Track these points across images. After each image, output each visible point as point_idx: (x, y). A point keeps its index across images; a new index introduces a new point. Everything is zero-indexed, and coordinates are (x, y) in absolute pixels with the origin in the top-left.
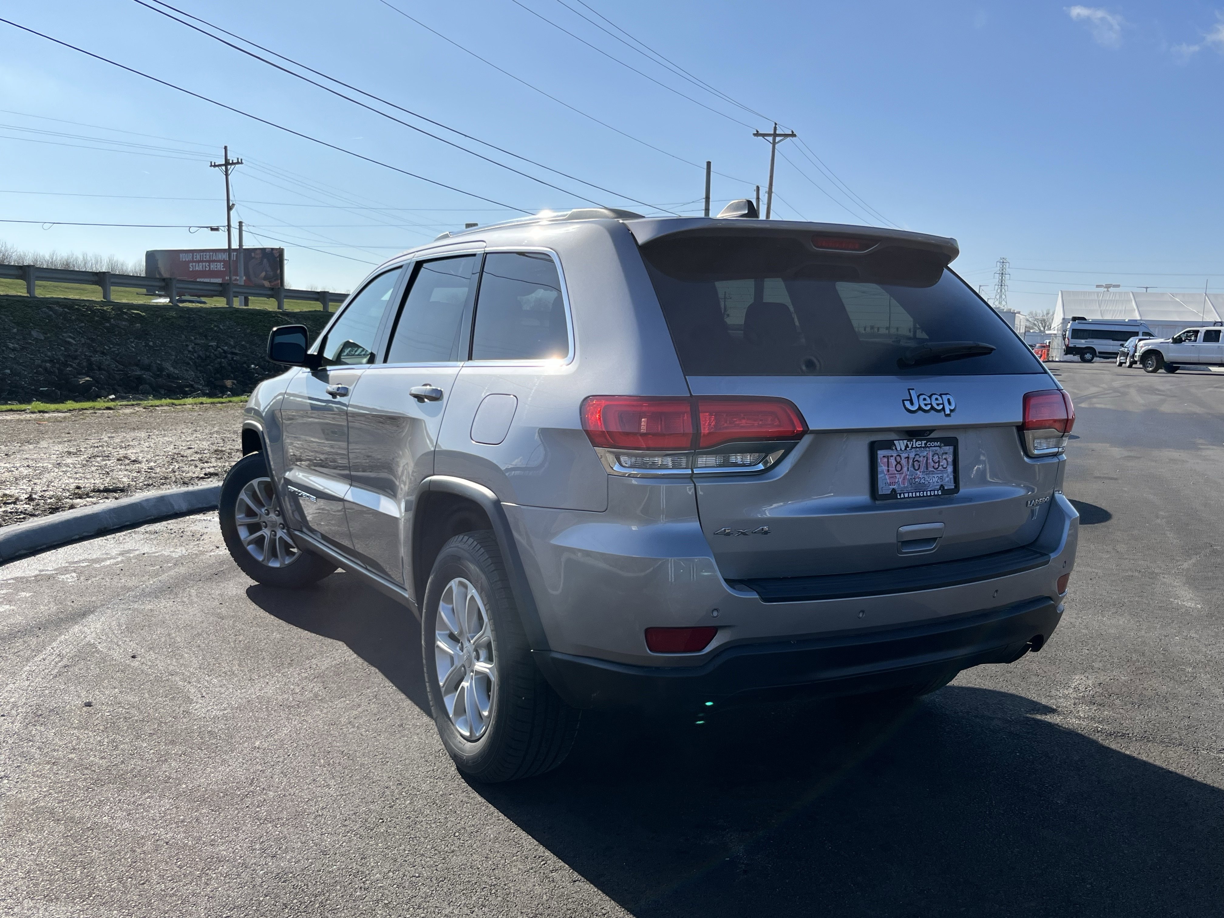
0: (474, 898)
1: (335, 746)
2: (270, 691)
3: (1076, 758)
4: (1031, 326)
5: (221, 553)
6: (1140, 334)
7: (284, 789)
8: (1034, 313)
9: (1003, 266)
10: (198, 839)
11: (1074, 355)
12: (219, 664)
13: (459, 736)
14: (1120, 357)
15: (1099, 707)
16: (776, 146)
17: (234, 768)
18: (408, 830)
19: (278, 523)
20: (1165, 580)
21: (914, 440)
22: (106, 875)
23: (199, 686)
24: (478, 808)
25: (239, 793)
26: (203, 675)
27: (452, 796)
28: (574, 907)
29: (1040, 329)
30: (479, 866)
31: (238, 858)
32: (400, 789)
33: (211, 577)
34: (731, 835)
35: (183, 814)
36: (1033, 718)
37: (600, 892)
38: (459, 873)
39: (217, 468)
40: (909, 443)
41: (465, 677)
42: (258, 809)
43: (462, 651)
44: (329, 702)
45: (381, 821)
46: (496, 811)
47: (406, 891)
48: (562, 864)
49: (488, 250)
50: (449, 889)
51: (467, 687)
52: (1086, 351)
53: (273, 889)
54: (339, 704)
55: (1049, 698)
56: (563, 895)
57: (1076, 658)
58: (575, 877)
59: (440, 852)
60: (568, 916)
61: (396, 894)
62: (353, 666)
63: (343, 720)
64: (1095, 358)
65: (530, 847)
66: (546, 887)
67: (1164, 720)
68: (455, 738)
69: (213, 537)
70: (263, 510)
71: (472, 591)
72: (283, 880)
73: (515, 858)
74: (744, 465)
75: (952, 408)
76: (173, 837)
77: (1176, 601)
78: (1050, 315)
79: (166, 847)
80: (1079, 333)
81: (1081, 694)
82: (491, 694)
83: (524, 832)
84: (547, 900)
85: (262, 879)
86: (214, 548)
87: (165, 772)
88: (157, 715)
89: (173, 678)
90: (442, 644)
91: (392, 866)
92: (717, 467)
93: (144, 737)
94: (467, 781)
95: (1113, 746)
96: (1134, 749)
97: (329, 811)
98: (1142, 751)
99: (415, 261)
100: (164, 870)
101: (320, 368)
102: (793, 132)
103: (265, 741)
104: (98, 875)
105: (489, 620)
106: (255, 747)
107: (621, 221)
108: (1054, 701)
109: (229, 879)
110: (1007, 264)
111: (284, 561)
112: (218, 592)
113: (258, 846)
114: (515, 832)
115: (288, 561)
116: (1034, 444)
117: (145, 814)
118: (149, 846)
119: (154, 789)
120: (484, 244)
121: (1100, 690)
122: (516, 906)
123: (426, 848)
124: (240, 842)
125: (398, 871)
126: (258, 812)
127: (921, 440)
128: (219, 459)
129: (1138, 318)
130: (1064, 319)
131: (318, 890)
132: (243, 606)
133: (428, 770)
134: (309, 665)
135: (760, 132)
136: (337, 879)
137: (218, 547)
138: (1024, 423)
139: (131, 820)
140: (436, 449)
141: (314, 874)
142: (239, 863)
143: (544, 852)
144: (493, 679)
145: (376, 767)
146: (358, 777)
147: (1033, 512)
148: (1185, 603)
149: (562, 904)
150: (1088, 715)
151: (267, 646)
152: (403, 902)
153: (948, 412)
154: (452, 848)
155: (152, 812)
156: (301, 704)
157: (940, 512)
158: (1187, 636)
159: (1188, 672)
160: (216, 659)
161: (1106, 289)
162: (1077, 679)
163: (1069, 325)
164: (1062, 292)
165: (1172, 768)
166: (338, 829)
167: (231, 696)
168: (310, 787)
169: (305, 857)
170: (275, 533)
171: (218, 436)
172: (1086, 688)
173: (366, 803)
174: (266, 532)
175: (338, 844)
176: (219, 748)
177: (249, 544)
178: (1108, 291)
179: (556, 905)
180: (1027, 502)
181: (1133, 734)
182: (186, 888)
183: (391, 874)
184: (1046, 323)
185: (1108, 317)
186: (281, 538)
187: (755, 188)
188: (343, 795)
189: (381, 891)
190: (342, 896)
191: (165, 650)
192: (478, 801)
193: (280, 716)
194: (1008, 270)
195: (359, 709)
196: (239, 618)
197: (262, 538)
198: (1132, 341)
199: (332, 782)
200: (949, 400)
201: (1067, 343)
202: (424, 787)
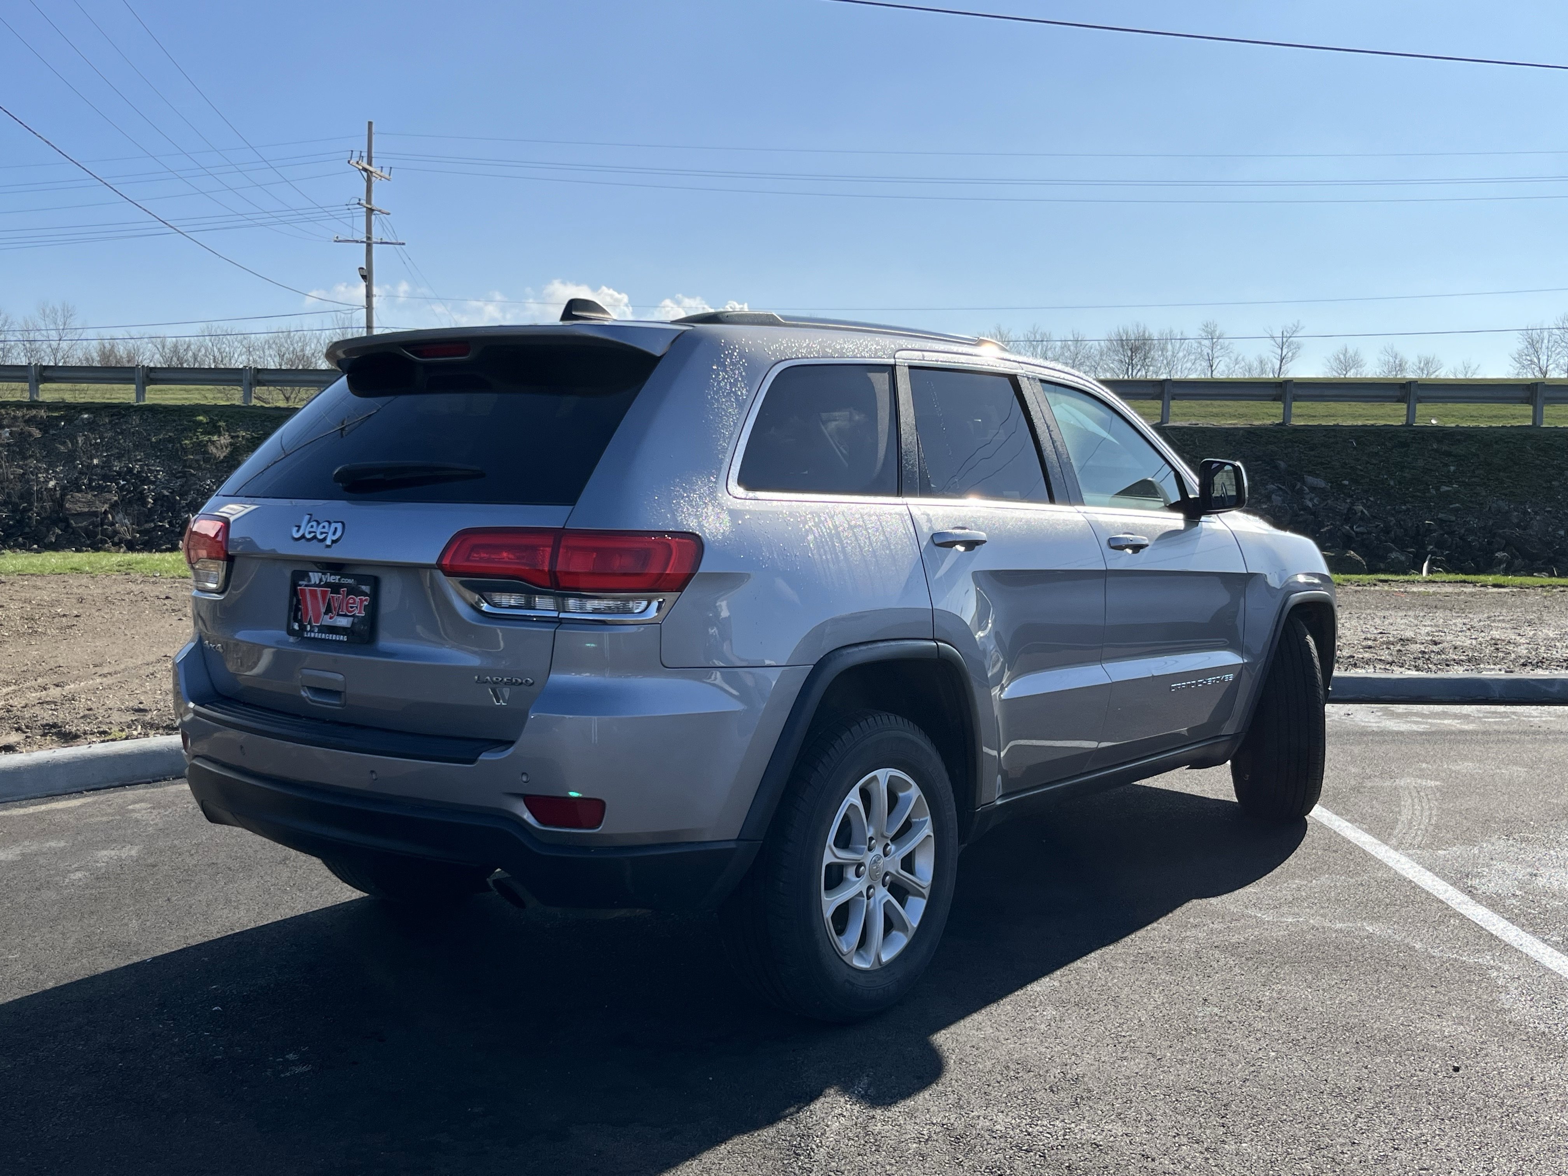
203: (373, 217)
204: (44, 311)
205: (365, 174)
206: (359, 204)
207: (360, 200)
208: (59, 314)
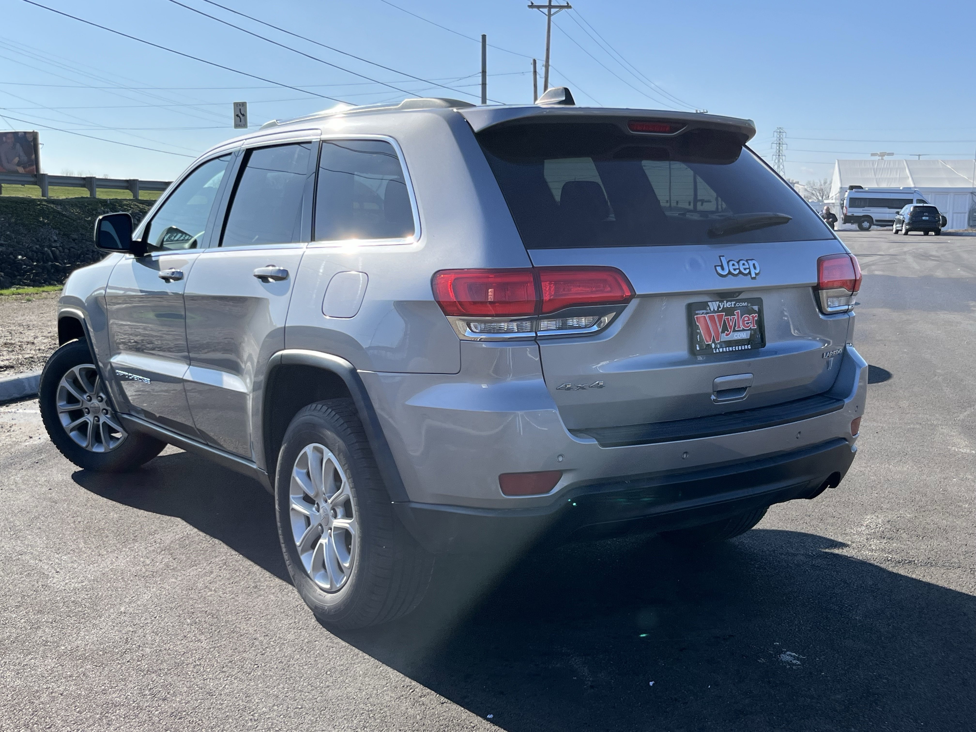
0: (355, 722)
1: (198, 608)
2: (122, 563)
3: (870, 583)
4: (809, 195)
5: (35, 443)
6: (915, 201)
7: (159, 645)
8: (812, 182)
9: (780, 136)
10: (90, 690)
11: (852, 223)
12: (65, 543)
13: (319, 590)
14: (896, 225)
15: (888, 540)
16: (552, 18)
17: (106, 631)
18: (284, 672)
19: (101, 408)
20: (943, 430)
21: (725, 302)
22: (12, 723)
23: (51, 563)
24: (344, 651)
25: (117, 651)
26: (52, 554)
27: (317, 642)
28: (446, 723)
29: (818, 199)
30: (355, 697)
31: (132, 702)
32: (268, 640)
33: (32, 465)
34: (575, 660)
35: (70, 671)
36: (831, 553)
37: (467, 711)
38: (337, 703)
39: (11, 361)
40: (720, 304)
41: (323, 536)
42: (139, 663)
43: (318, 512)
44: (182, 571)
45: (256, 666)
46: (361, 652)
47: (293, 719)
48: (429, 690)
49: (324, 137)
50: (331, 716)
51: (326, 543)
52: (863, 219)
53: (171, 725)
54: (192, 572)
55: (845, 535)
56: (434, 714)
57: (866, 501)
58: (442, 700)
59: (316, 688)
60: (442, 730)
61: (284, 722)
62: (197, 539)
63: (200, 585)
64: (872, 226)
65: (397, 679)
66: (418, 709)
67: (945, 548)
68: (315, 591)
69: (23, 428)
70: (85, 396)
71: (328, 454)
72: (178, 717)
73: (385, 688)
74: (579, 328)
75: (757, 272)
76: (65, 690)
77: (953, 448)
78: (827, 184)
79: (62, 697)
80: (857, 201)
81: (873, 531)
82: (352, 547)
83: (389, 668)
84: (421, 719)
85: (159, 717)
86: (28, 438)
87: (41, 637)
88: (18, 589)
89: (24, 558)
90: (297, 506)
91: (275, 701)
92: (557, 330)
93: (11, 609)
94: (328, 630)
95: (902, 572)
96: (919, 573)
97: (206, 661)
98: (926, 574)
99: (245, 149)
100: (65, 716)
101: (146, 254)
102: (568, 3)
103: (129, 607)
104: (4, 723)
105: (348, 479)
106: (121, 612)
107: (455, 110)
108: (849, 537)
109: (129, 719)
110: (784, 134)
111: (109, 445)
112: (43, 479)
113: (147, 692)
114: (381, 668)
115: (113, 445)
116: (827, 303)
117: (33, 672)
118: (45, 697)
119: (35, 652)
120: (319, 132)
121: (889, 527)
122: (394, 726)
123: (303, 685)
124: (130, 690)
125: (282, 704)
126: (140, 665)
127: (731, 301)
128: (11, 352)
129: (912, 186)
130: (841, 188)
131: (212, 724)
132: (73, 490)
133: (290, 622)
134: (154, 539)
135: (535, 4)
136: (228, 714)
137: (31, 437)
138: (818, 284)
139: (21, 678)
140: (287, 325)
141: (206, 711)
142: (134, 707)
143: (411, 682)
144: (353, 532)
145: (240, 623)
146: (226, 632)
147: (828, 363)
148: (961, 450)
149: (435, 722)
150: (879, 547)
151: (107, 525)
152: (292, 728)
153: (753, 275)
154: (327, 683)
155: (40, 670)
156: (155, 574)
157: (749, 364)
158: (963, 478)
159: (965, 508)
160: (61, 539)
161: (880, 158)
162: (868, 519)
163: (847, 193)
164: (838, 161)
165: (952, 587)
166: (218, 675)
167: (85, 570)
168: (182, 642)
169: (194, 698)
170: (99, 418)
171: (4, 330)
172: (877, 526)
173: (239, 652)
174: (89, 418)
175: (221, 686)
176: (87, 615)
177: (72, 430)
178: (882, 159)
179: (430, 723)
180: (823, 354)
181: (918, 561)
182: (90, 728)
183: (276, 707)
184: (823, 192)
185: (884, 185)
186: (104, 423)
187: (532, 62)
188: (215, 647)
189: (270, 720)
190: (236, 727)
191: (6, 533)
192: (343, 645)
193: (138, 585)
194: (785, 140)
195: (212, 576)
196: (72, 502)
197: (85, 424)
198: (907, 209)
199: (203, 638)
200: (754, 265)
201: (845, 211)
202: (290, 637)
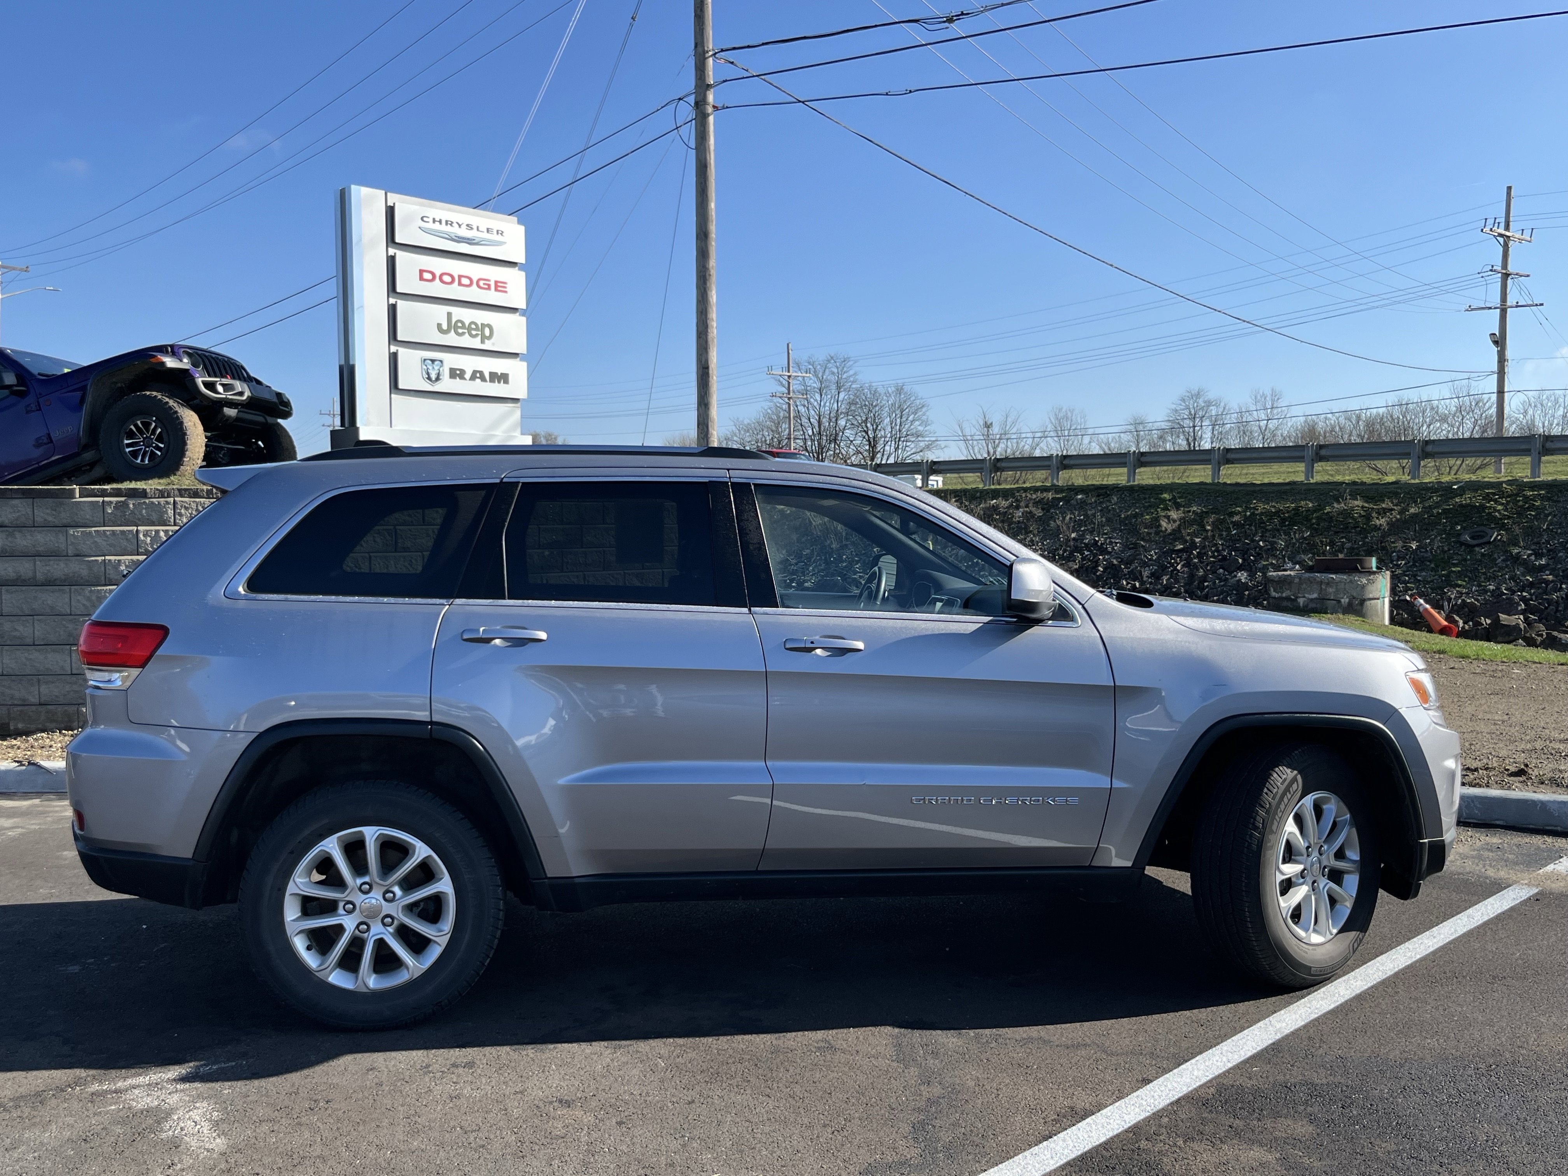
203: (1509, 281)
204: (1256, 397)
205: (1501, 240)
206: (1491, 270)
207: (1493, 266)
208: (1268, 399)
